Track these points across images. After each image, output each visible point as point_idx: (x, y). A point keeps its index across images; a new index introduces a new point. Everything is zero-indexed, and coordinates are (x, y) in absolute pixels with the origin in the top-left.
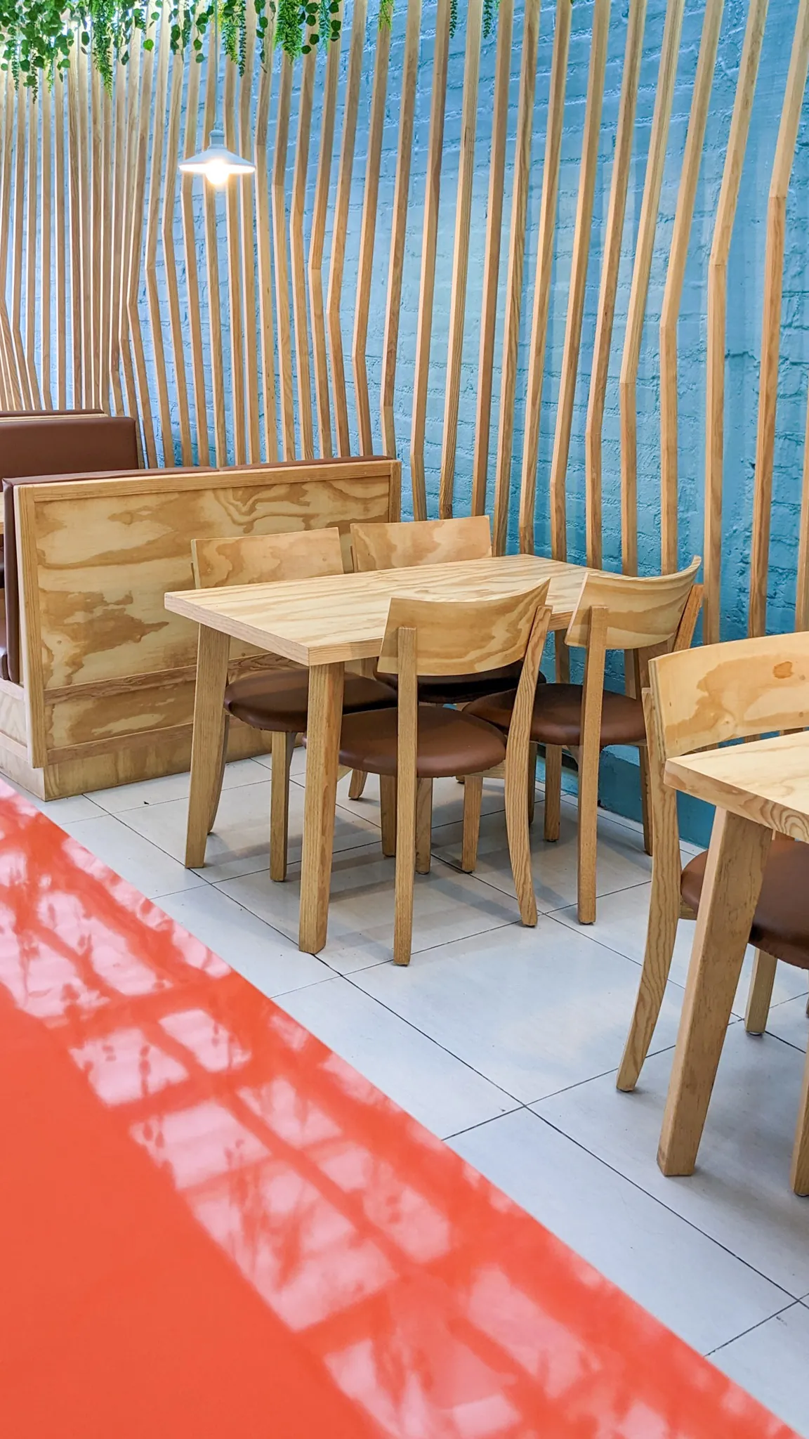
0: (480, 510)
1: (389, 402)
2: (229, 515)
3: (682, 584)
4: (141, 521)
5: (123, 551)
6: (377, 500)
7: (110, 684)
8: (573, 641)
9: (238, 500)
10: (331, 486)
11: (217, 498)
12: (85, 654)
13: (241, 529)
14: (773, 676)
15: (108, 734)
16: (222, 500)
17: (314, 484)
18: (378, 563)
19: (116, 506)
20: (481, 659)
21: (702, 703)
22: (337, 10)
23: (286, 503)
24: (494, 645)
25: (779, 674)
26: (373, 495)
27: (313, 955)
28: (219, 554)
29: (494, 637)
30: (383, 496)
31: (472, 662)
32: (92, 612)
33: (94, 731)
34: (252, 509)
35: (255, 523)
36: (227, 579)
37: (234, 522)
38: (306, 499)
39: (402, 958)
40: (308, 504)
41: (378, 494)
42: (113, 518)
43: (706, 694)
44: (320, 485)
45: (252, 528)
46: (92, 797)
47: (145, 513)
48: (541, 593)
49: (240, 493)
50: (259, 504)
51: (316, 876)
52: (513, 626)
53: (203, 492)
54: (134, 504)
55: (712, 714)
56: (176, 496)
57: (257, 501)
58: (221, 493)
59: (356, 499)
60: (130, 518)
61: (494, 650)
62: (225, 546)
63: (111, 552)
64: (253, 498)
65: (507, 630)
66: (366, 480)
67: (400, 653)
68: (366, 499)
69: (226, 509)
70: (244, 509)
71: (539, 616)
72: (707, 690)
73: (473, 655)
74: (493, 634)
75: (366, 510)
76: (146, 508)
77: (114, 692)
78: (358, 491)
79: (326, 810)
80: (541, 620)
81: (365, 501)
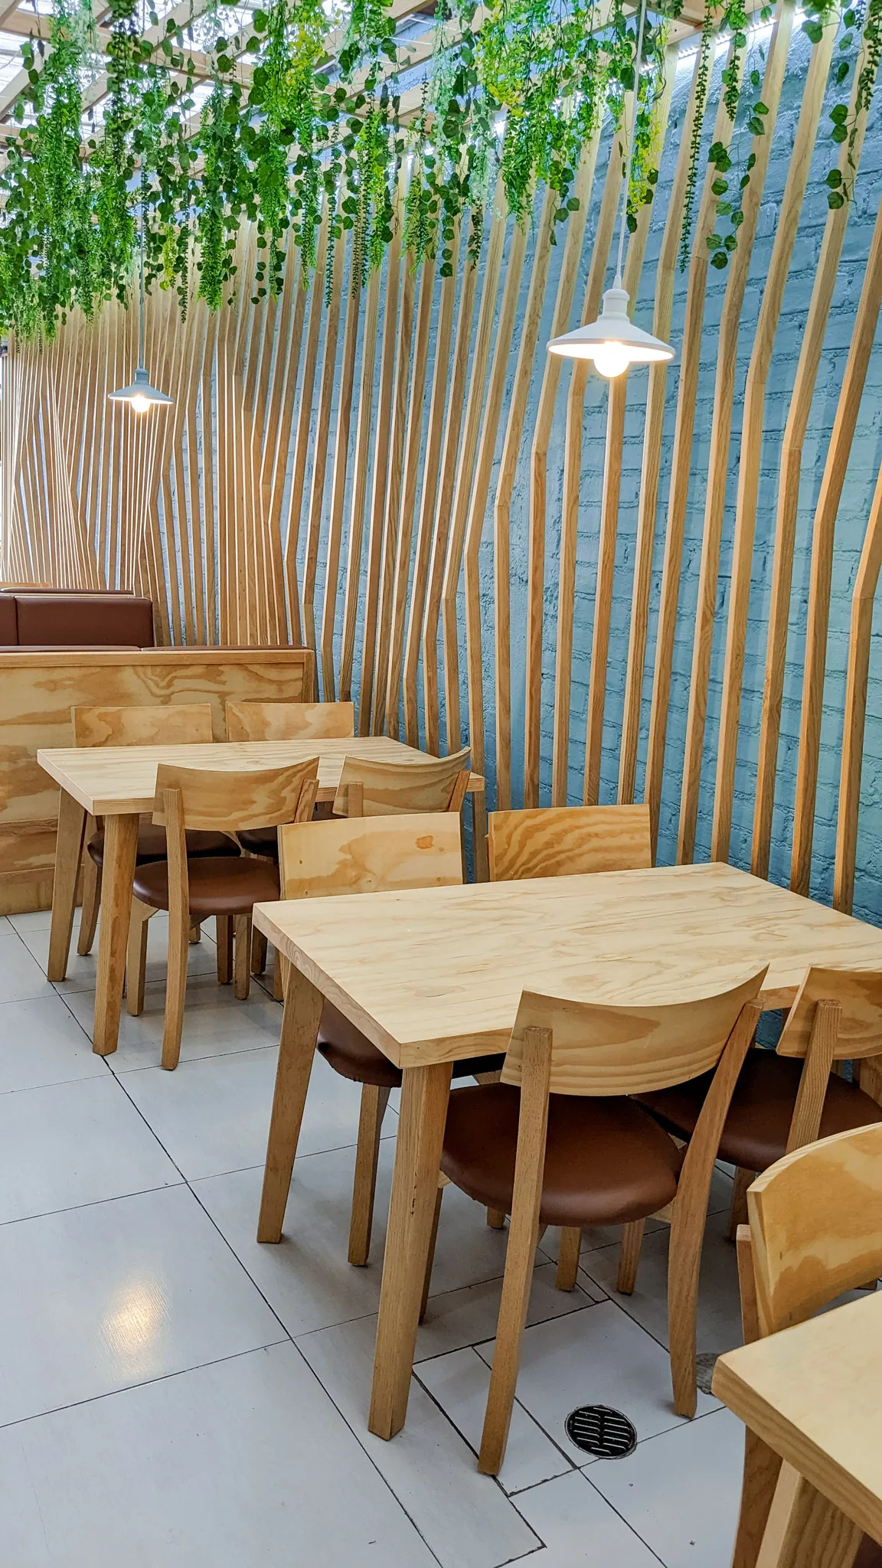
0: (347, 697)
1: (310, 600)
2: (147, 687)
3: (440, 768)
4: (65, 689)
5: (45, 714)
6: (291, 683)
7: (32, 824)
8: (337, 810)
9: (156, 676)
10: (247, 669)
11: (136, 673)
12: (10, 797)
13: (159, 700)
14: (415, 846)
15: (28, 866)
16: (142, 675)
17: (230, 666)
18: (251, 736)
19: (41, 676)
20: (243, 819)
21: (344, 864)
22: (280, 269)
23: (202, 681)
24: (256, 809)
25: (421, 845)
26: (288, 678)
27: (102, 1057)
28: (100, 720)
29: (255, 802)
30: (296, 680)
31: (236, 821)
32: (15, 763)
33: (16, 862)
34: (169, 685)
35: (172, 696)
36: (105, 741)
37: (153, 694)
38: (223, 678)
39: (170, 1063)
40: (224, 683)
41: (293, 677)
42: (38, 685)
43: (349, 857)
44: (236, 667)
45: (170, 700)
46: (12, 919)
47: (68, 682)
48: (311, 768)
49: (159, 669)
50: (176, 680)
51: (105, 991)
52: (275, 793)
53: (122, 668)
54: (57, 675)
55: (354, 874)
56: (98, 669)
57: (175, 677)
58: (140, 669)
59: (271, 681)
60: (53, 686)
61: (257, 812)
62: (106, 714)
63: (34, 714)
64: (174, 674)
65: (269, 797)
66: (281, 666)
67: (166, 810)
68: (280, 681)
69: (144, 682)
70: (163, 683)
71: (305, 788)
72: (351, 853)
73: (236, 815)
74: (254, 799)
75: (280, 690)
76: (70, 679)
77: (34, 831)
78: (273, 674)
79: (115, 937)
80: (306, 791)
81: (280, 684)
